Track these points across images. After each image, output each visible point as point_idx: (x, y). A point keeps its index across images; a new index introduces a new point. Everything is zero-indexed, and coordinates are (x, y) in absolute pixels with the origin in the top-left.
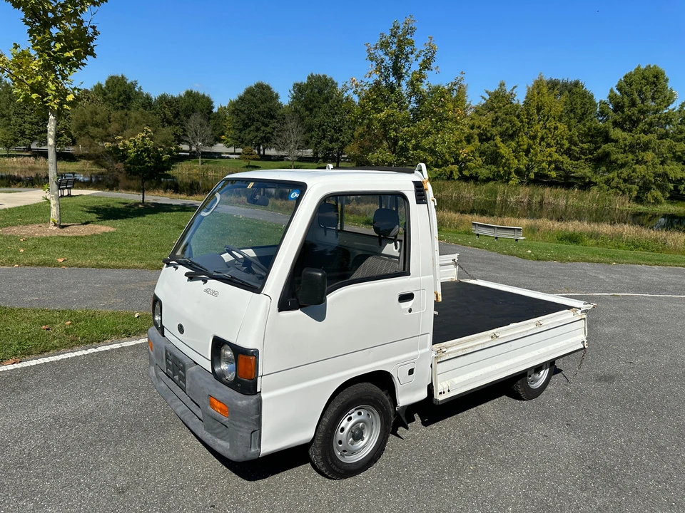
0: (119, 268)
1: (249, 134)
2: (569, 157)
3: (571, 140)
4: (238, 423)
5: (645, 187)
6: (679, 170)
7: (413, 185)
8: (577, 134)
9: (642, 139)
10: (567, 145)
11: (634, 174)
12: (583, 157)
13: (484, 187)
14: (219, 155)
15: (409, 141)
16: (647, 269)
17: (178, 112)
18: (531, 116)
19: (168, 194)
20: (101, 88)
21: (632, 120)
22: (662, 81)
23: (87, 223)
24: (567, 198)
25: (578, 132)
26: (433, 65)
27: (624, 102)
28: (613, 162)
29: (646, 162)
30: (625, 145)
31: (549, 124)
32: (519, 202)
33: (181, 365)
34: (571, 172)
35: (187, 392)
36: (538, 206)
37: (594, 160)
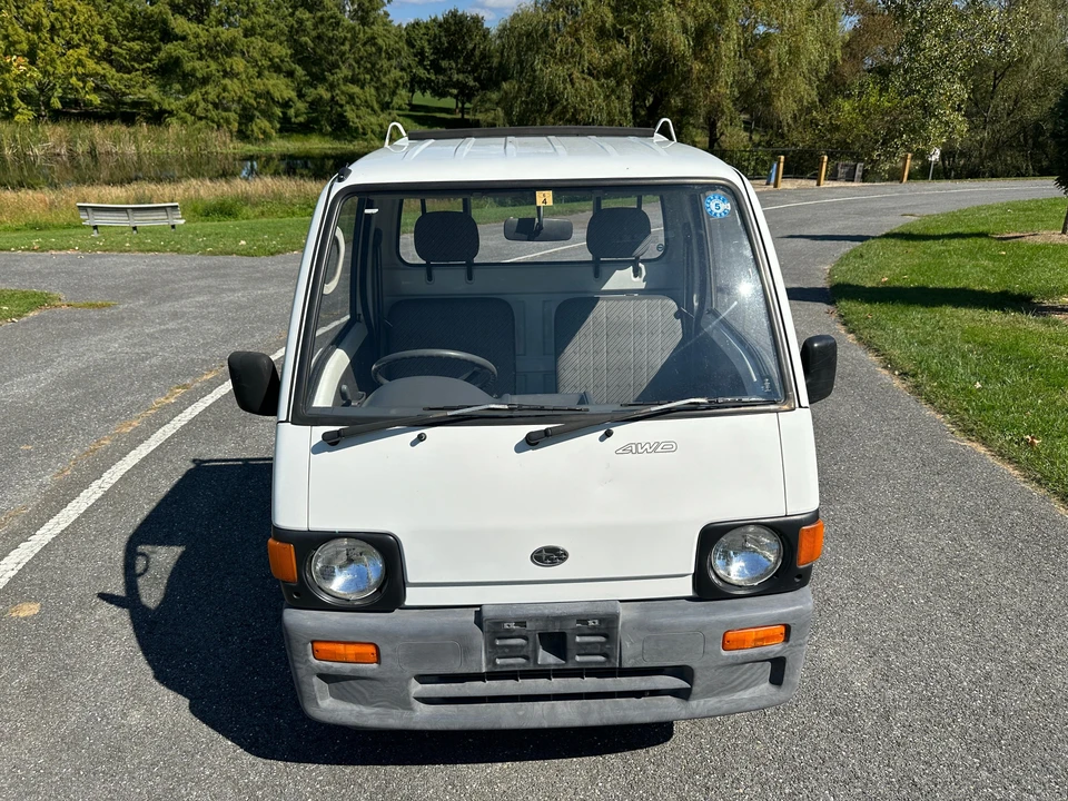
2: (114, 66)
3: (107, 35)
5: (246, 117)
6: (283, 87)
8: (114, 23)
9: (223, 36)
10: (103, 45)
11: (226, 94)
12: (136, 66)
24: (136, 141)
25: (116, 20)
28: (188, 75)
29: (238, 74)
30: (200, 46)
32: (52, 156)
33: (591, 623)
34: (124, 94)
35: (628, 664)
36: (89, 159)
37: (157, 71)
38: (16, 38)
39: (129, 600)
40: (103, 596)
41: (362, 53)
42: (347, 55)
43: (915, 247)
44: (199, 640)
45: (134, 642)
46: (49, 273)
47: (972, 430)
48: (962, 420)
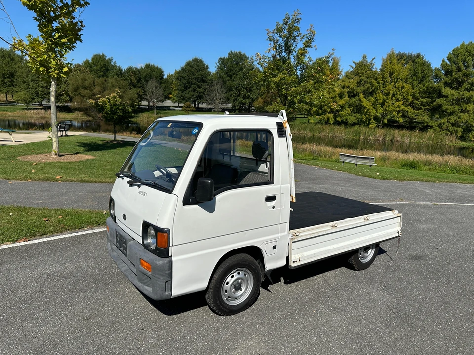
0: (95, 182)
1: (188, 93)
2: (413, 108)
3: (414, 96)
4: (157, 276)
5: (468, 129)
7: (276, 124)
8: (418, 91)
9: (465, 95)
10: (411, 99)
11: (459, 120)
12: (422, 108)
13: (351, 129)
14: (168, 108)
15: (296, 97)
16: (461, 186)
17: (140, 79)
18: (385, 79)
19: (133, 135)
20: (89, 63)
21: (458, 81)
23: (77, 153)
24: (411, 137)
25: (419, 90)
26: (313, 44)
27: (452, 69)
28: (444, 111)
29: (469, 111)
30: (453, 99)
31: (399, 85)
32: (376, 140)
33: (124, 240)
34: (414, 119)
35: (128, 257)
37: (431, 110)
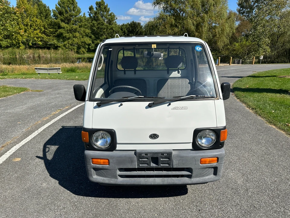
2: (46, 35)
5: (79, 48)
6: (89, 40)
8: (46, 24)
9: (74, 28)
10: (43, 30)
11: (74, 42)
12: (51, 35)
21: (68, 19)
22: (75, 3)
24: (50, 54)
25: (47, 23)
27: (63, 11)
28: (64, 37)
29: (77, 37)
30: (68, 30)
32: (29, 57)
33: (165, 155)
34: (48, 42)
35: (175, 167)
36: (38, 58)
37: (56, 36)
38: (22, 28)
39: (44, 158)
40: (37, 157)
41: (109, 32)
42: (105, 32)
43: (256, 79)
44: (62, 167)
45: (45, 167)
46: (27, 84)
47: (271, 122)
48: (269, 120)
